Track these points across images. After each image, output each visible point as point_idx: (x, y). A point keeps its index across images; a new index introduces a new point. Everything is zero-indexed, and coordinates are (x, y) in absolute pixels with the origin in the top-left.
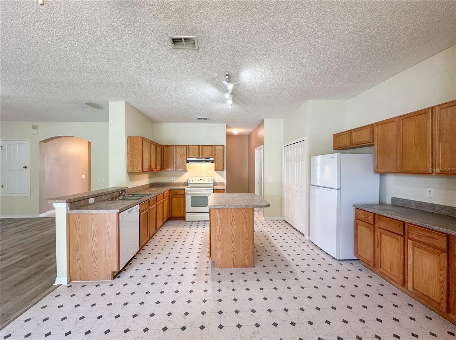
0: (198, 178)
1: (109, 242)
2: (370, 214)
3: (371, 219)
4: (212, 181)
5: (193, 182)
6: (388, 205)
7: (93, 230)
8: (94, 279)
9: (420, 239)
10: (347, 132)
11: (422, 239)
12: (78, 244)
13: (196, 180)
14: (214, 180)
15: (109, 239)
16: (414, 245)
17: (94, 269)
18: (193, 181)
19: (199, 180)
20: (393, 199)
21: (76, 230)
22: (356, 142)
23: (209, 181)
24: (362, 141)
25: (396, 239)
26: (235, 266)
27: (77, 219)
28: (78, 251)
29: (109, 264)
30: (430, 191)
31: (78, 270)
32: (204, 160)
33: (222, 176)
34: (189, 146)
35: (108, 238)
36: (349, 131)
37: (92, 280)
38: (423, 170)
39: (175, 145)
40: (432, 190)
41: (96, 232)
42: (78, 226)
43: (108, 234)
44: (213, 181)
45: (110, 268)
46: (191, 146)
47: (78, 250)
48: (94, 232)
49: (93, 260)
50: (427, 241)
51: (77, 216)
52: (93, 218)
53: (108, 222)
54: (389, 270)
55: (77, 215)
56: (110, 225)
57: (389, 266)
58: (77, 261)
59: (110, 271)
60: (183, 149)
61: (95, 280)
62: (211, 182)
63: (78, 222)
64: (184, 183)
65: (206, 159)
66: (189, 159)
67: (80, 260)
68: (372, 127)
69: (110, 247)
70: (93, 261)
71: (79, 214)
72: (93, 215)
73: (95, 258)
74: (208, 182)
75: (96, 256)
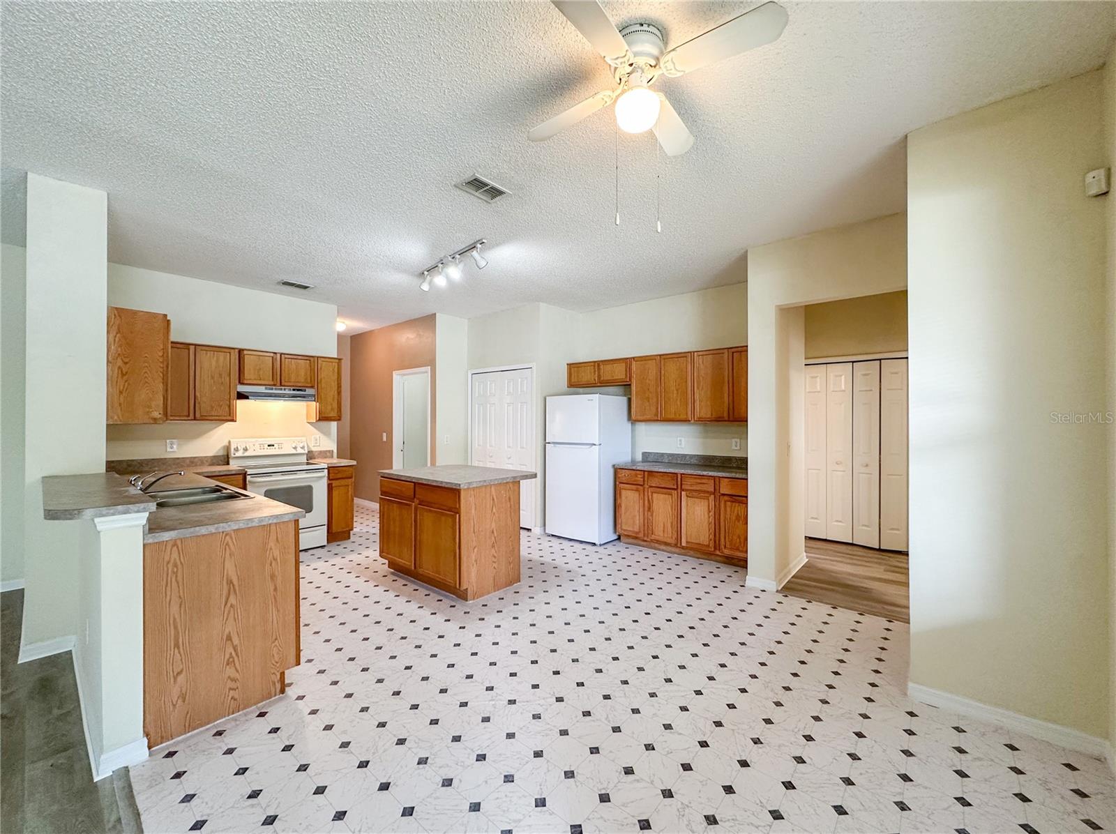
0: (261, 440)
1: (275, 598)
2: (638, 472)
3: (639, 479)
4: (303, 448)
5: (247, 454)
6: (639, 462)
7: (227, 575)
8: (231, 710)
9: (692, 488)
10: (593, 364)
11: (694, 488)
12: (176, 628)
13: (257, 447)
14: (308, 446)
15: (275, 589)
16: (687, 496)
17: (231, 684)
18: (246, 450)
19: (266, 446)
20: (644, 454)
21: (169, 588)
22: (605, 379)
23: (295, 448)
24: (614, 378)
25: (669, 494)
26: (497, 587)
27: (175, 555)
28: (176, 651)
29: (273, 655)
30: (680, 440)
31: (174, 706)
32: (287, 392)
33: (327, 433)
34: (245, 352)
35: (272, 588)
36: (595, 362)
37: (225, 717)
38: (682, 417)
39: (196, 345)
40: (683, 439)
41: (235, 582)
42: (176, 576)
43: (273, 577)
44: (306, 448)
45: (278, 665)
46: (249, 352)
47: (177, 646)
48: (231, 582)
49: (228, 660)
50: (698, 487)
51: (175, 548)
52: (227, 544)
53: (271, 549)
54: (661, 534)
55: (175, 544)
56: (276, 553)
57: (662, 529)
58: (172, 680)
59: (278, 671)
60: (221, 358)
61: (233, 714)
62: (300, 451)
63: (175, 565)
64: (214, 456)
65: (294, 390)
66: (241, 388)
67: (184, 672)
68: (627, 362)
69: (278, 611)
70: (228, 664)
71: (179, 543)
72: (228, 537)
73: (233, 653)
74: (294, 452)
75: (235, 648)
